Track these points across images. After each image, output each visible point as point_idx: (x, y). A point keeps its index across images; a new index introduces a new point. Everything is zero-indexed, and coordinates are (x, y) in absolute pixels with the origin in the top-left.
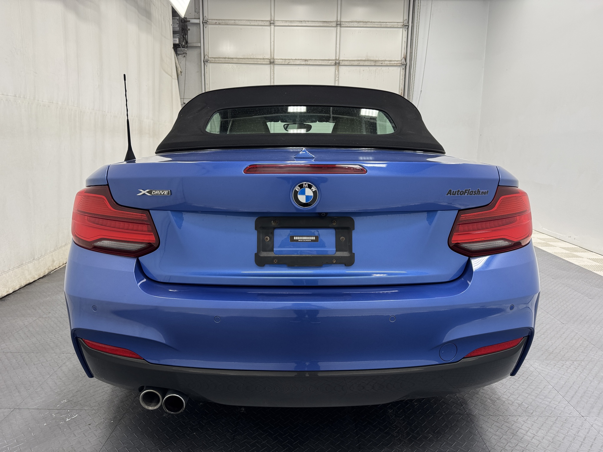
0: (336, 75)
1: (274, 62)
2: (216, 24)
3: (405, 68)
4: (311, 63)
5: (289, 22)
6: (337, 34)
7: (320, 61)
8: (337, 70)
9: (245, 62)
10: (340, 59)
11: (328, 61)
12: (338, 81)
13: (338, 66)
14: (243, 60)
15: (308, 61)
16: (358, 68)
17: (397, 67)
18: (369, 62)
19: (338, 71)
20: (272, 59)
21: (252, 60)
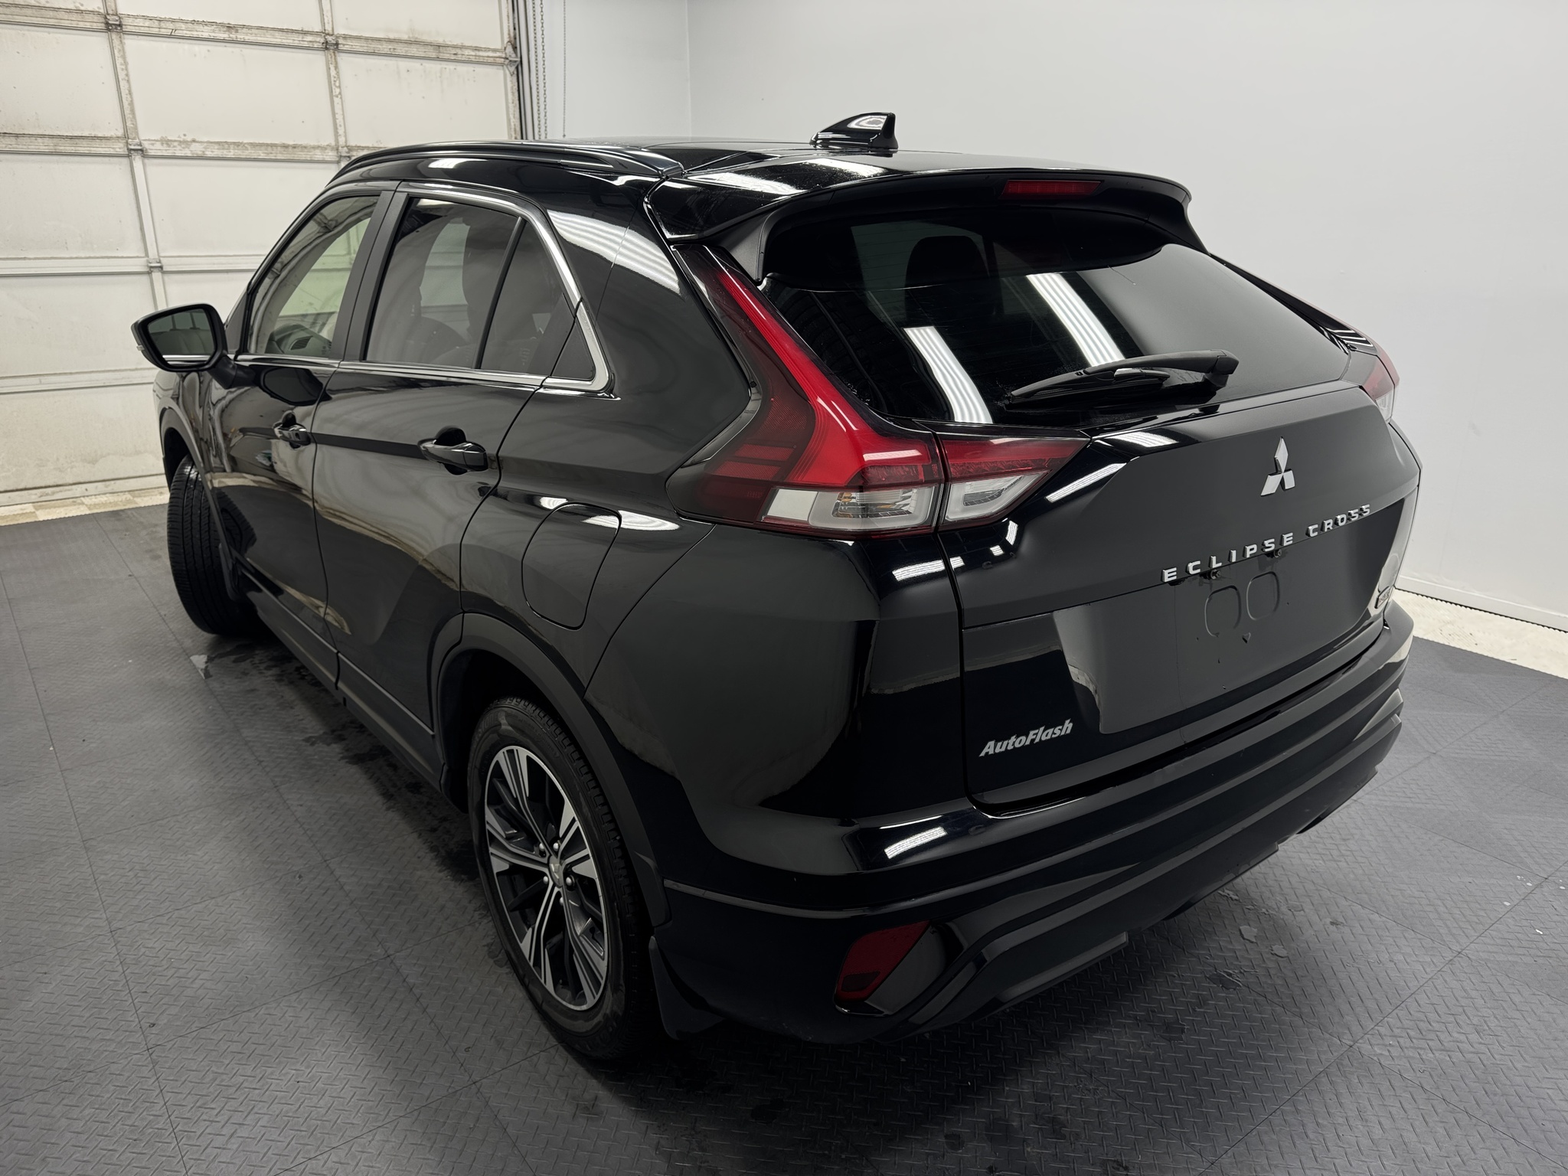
0: (332, 79)
1: (120, 25)
3: (515, 72)
4: (247, 38)
7: (277, 34)
8: (334, 63)
11: (301, 36)
12: (341, 98)
15: (237, 31)
16: (392, 62)
17: (495, 67)
18: (422, 49)
19: (336, 67)
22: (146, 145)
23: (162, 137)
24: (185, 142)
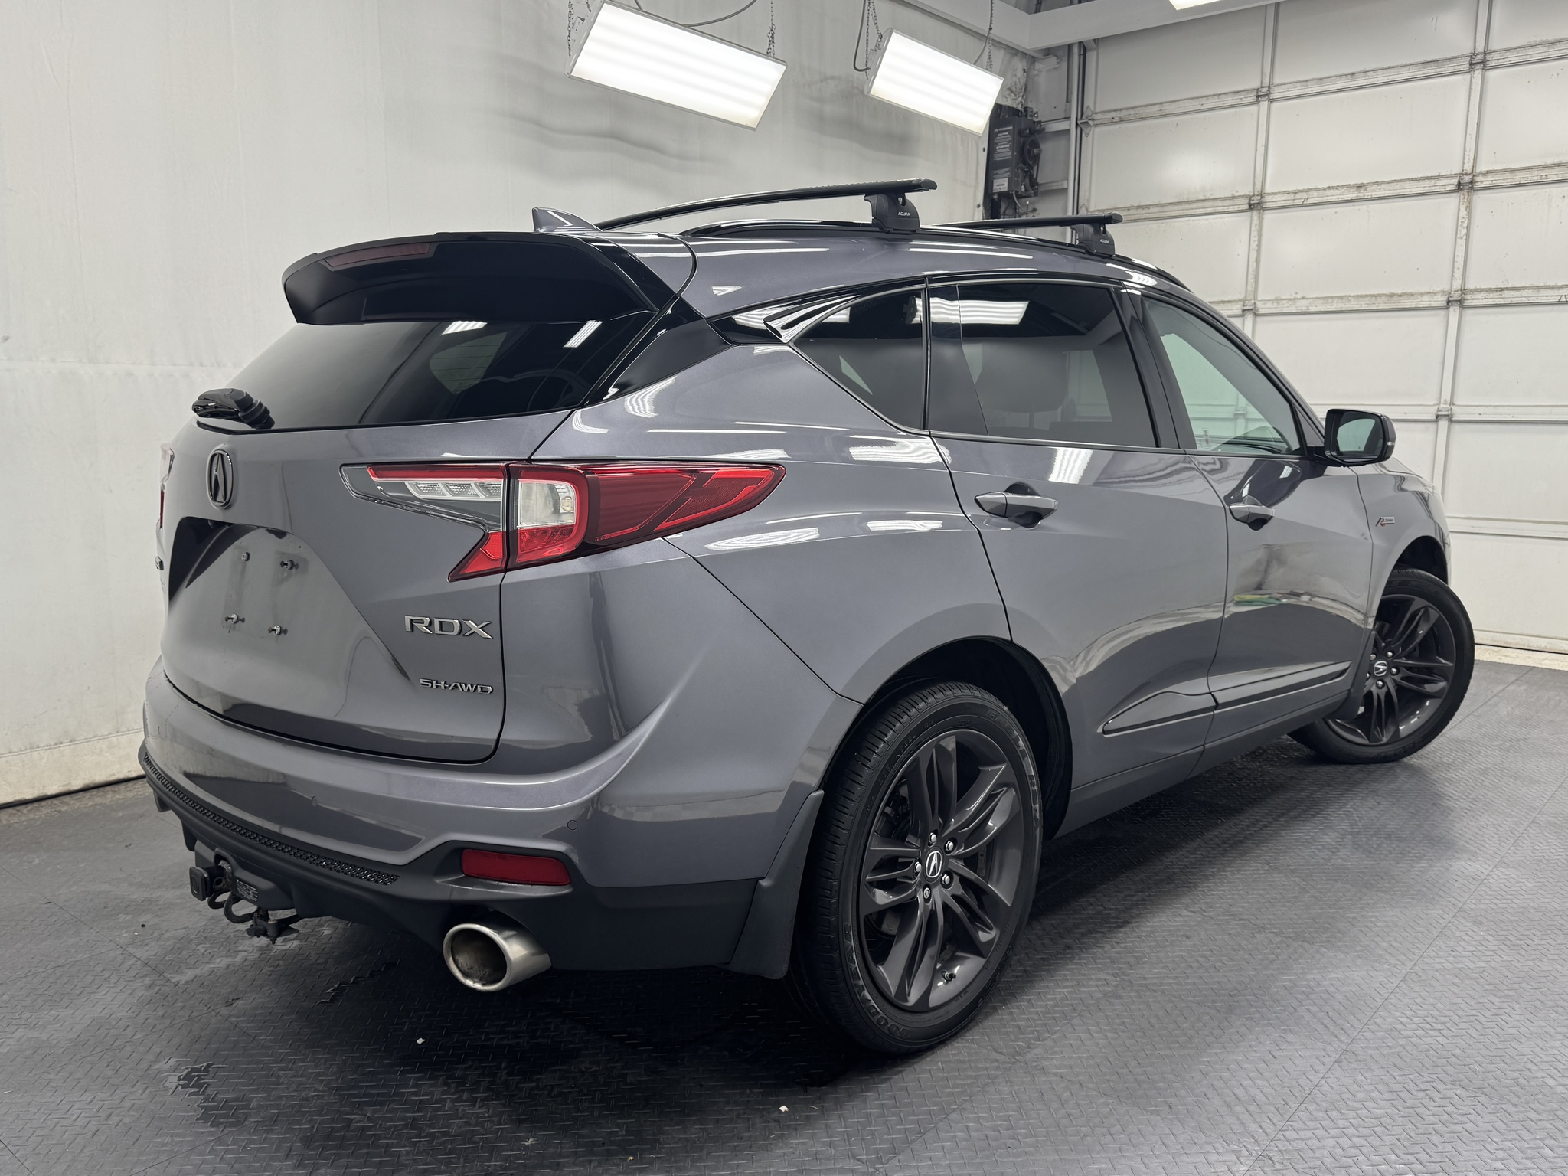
2: (1112, 122)
5: (1314, 82)
6: (1473, 93)
10: (1478, 171)
13: (1468, 192)
14: (1176, 208)
20: (1258, 195)
21: (1200, 205)
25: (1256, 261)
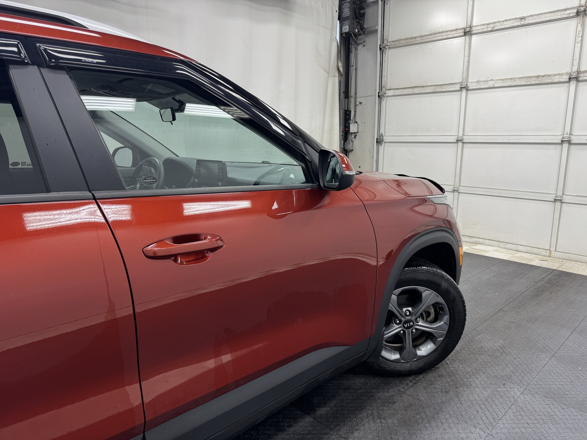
1: (470, 31)
4: (530, 22)
7: (548, 15)
9: (431, 39)
11: (563, 12)
13: (583, 16)
15: (525, 20)
20: (469, 27)
22: (469, 84)
23: (478, 80)
24: (487, 81)
25: (468, 62)
